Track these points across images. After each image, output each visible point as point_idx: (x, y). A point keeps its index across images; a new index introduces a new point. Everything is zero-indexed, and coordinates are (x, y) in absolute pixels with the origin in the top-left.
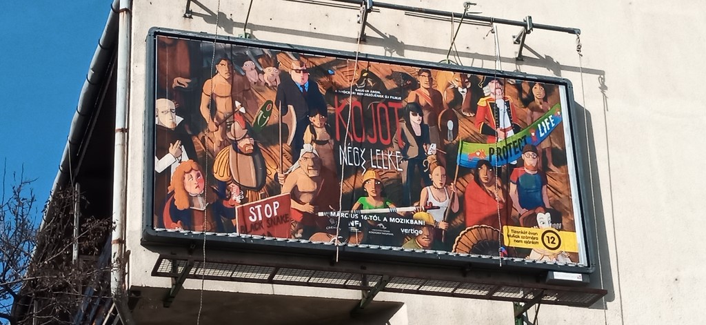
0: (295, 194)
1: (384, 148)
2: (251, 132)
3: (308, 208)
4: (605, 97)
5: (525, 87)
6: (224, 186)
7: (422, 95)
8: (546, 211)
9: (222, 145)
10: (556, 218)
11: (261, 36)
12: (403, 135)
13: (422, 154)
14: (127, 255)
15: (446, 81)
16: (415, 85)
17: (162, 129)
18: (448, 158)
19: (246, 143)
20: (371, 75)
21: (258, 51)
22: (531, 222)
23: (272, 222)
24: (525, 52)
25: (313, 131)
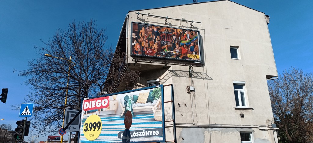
0: (154, 49)
1: (169, 42)
2: (148, 39)
3: (156, 51)
4: (205, 34)
5: (192, 32)
6: (143, 47)
7: (175, 33)
8: (194, 52)
9: (143, 41)
10: (196, 53)
11: (149, 23)
12: (172, 40)
13: (175, 43)
14: (128, 58)
15: (179, 31)
16: (174, 32)
17: (133, 38)
18: (179, 43)
19: (147, 41)
20: (167, 30)
21: (149, 26)
22: (192, 54)
23: (151, 53)
24: (192, 26)
25: (157, 39)
